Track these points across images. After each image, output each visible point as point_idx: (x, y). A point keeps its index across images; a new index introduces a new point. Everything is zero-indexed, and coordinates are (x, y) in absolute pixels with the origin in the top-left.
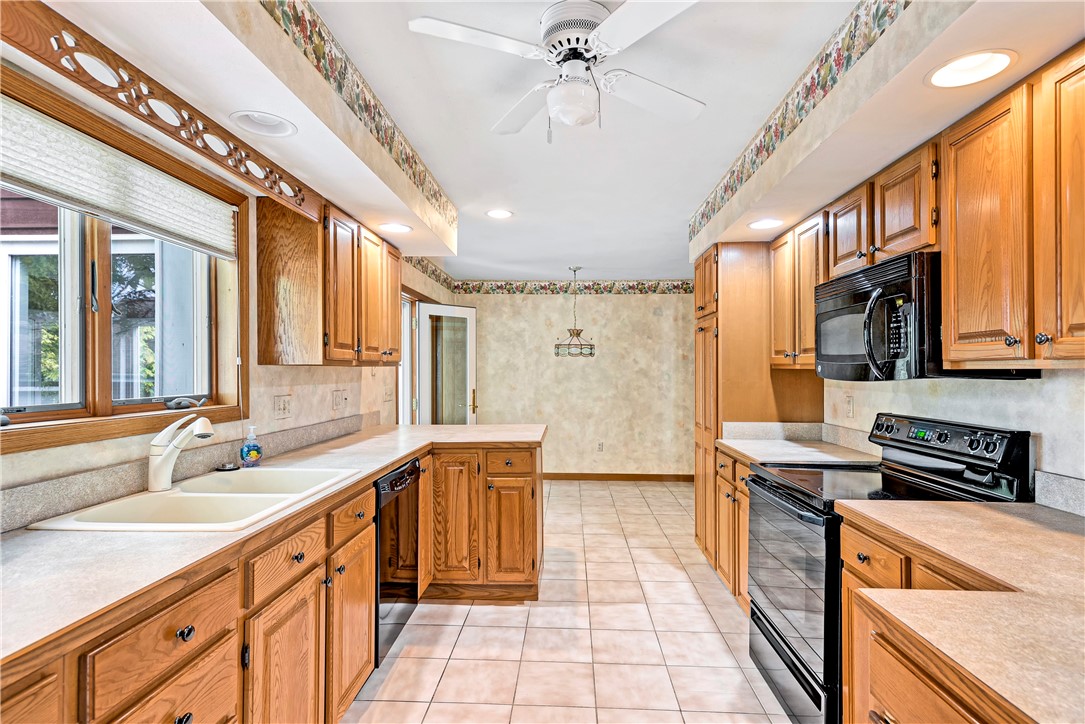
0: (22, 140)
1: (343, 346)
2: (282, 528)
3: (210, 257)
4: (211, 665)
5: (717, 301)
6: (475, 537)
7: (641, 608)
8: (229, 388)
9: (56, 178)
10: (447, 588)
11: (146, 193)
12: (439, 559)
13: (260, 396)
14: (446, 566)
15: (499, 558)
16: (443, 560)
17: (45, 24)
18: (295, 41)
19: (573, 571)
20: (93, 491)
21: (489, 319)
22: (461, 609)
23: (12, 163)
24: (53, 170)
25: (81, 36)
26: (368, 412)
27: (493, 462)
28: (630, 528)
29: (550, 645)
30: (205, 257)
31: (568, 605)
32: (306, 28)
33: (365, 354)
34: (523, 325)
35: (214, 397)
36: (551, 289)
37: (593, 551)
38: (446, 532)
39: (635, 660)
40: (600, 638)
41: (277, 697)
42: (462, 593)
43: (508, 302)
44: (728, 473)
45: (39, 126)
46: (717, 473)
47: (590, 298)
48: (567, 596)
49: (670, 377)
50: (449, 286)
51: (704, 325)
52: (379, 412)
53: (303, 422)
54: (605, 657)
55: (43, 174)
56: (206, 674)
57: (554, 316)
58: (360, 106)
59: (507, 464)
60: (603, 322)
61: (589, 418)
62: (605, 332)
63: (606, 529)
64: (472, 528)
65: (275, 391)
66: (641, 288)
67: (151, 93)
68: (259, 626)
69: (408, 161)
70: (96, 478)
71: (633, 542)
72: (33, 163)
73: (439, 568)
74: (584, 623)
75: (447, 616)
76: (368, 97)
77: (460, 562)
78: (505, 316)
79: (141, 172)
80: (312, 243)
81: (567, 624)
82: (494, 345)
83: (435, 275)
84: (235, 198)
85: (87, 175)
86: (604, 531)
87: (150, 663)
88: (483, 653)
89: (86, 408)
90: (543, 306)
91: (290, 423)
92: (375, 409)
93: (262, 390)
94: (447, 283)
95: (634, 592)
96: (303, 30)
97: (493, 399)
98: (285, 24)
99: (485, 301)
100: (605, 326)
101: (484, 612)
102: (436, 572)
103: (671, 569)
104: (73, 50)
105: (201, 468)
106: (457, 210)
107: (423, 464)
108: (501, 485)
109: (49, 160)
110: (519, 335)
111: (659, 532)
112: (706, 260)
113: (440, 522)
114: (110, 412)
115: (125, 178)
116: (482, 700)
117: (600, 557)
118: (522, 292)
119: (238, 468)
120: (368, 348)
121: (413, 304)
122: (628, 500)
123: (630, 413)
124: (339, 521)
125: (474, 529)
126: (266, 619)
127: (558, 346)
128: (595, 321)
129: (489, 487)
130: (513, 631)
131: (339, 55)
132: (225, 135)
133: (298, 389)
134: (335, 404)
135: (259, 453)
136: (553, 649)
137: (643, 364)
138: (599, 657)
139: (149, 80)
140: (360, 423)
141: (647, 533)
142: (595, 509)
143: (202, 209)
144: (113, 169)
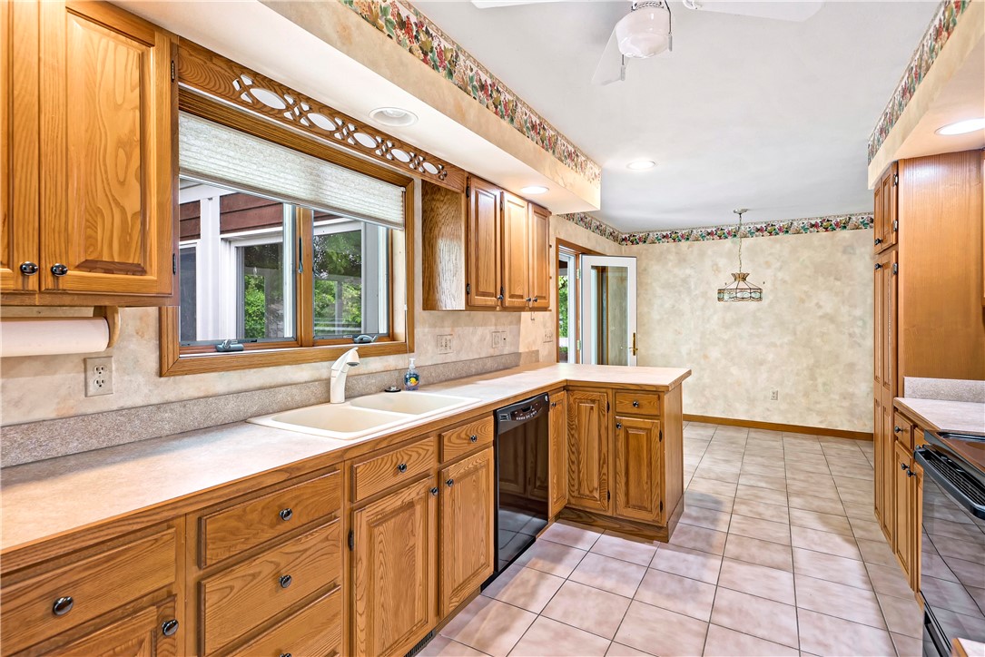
0: (247, 158)
1: (484, 294)
2: (387, 441)
3: (388, 229)
4: (314, 542)
5: (897, 230)
6: (605, 470)
7: (786, 577)
8: (400, 329)
9: (270, 181)
10: (582, 514)
11: (333, 185)
12: (573, 486)
13: (424, 335)
14: (579, 493)
15: (627, 494)
16: (576, 487)
17: (228, 73)
18: (399, 42)
19: (714, 521)
20: (292, 399)
21: (655, 268)
22: (591, 535)
23: (241, 174)
24: (267, 176)
25: (254, 75)
26: (527, 350)
27: (621, 402)
28: (796, 486)
29: (667, 591)
30: (385, 229)
31: (698, 555)
32: (412, 30)
33: (508, 301)
34: (688, 271)
35: (391, 335)
36: (719, 234)
37: (742, 503)
38: (579, 463)
39: (760, 633)
40: (726, 597)
41: (382, 578)
42: (594, 521)
43: (674, 250)
44: (906, 437)
45: (258, 147)
46: (896, 438)
47: (764, 240)
48: (699, 545)
49: (865, 323)
50: (615, 239)
51: (883, 260)
52: (538, 351)
53: (464, 357)
54: (725, 621)
55: (261, 179)
56: (310, 548)
57: (719, 262)
58: (474, 87)
59: (634, 405)
60: (778, 264)
61: (761, 364)
62: (780, 275)
63: (766, 482)
64: (603, 462)
65: (438, 331)
66: (827, 225)
67: (311, 110)
68: (362, 519)
69: (536, 129)
70: (295, 391)
71: (795, 501)
72: (254, 172)
73: (573, 494)
74: (711, 577)
75: (577, 539)
76: (484, 77)
77: (591, 492)
78: (670, 264)
79: (329, 170)
80: (458, 210)
81: (692, 574)
82: (659, 291)
83: (600, 230)
84: (403, 182)
85: (291, 177)
86: (763, 485)
87: (256, 532)
88: (598, 582)
89: (298, 342)
90: (710, 252)
91: (451, 357)
92: (534, 349)
93: (426, 330)
94: (614, 236)
95: (780, 557)
96: (409, 31)
97: (658, 341)
98: (389, 30)
99: (651, 250)
100: (781, 268)
101: (612, 542)
102: (571, 498)
103: (838, 540)
104: (251, 87)
105: (374, 389)
106: (600, 167)
107: (553, 399)
108: (628, 424)
109: (265, 170)
110: (685, 281)
111: (833, 496)
112: (885, 184)
113: (573, 453)
114: (311, 344)
115: (318, 176)
116: (584, 628)
117: (751, 511)
118: (688, 239)
119: (400, 391)
120: (512, 296)
121: (577, 257)
122: (802, 455)
123: (812, 361)
124: (449, 441)
125: (604, 463)
126: (370, 513)
127: (721, 291)
128: (768, 265)
129: (617, 426)
130: (634, 567)
131: (449, 46)
132: (373, 132)
133: (459, 330)
134: (494, 344)
135: (417, 379)
136: (670, 596)
137: (828, 308)
138: (716, 618)
139: (308, 100)
140: (519, 359)
141: (817, 494)
142: (760, 459)
143: (377, 192)
144: (309, 170)
